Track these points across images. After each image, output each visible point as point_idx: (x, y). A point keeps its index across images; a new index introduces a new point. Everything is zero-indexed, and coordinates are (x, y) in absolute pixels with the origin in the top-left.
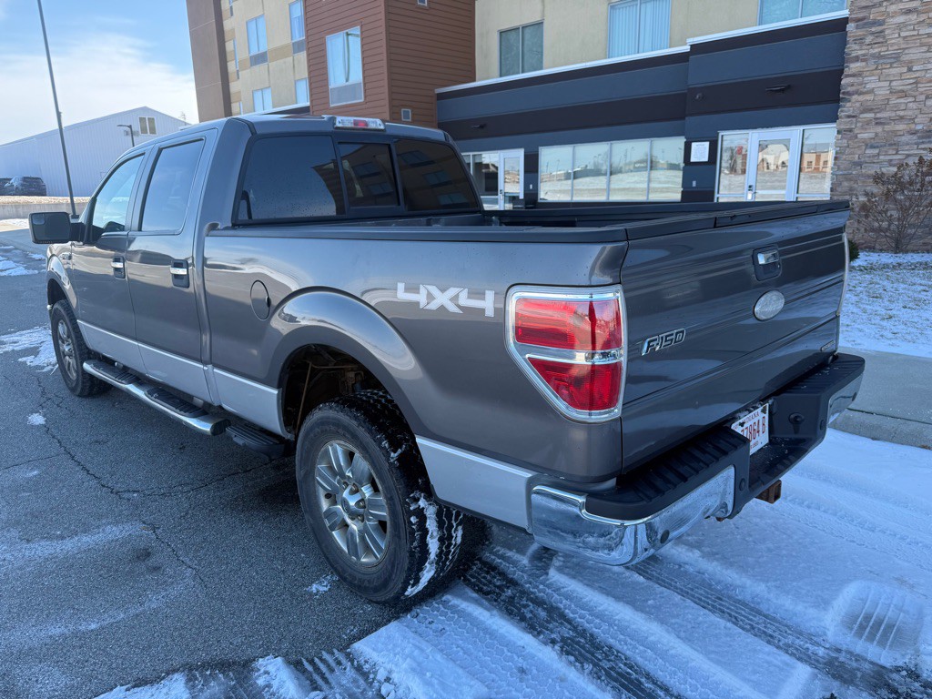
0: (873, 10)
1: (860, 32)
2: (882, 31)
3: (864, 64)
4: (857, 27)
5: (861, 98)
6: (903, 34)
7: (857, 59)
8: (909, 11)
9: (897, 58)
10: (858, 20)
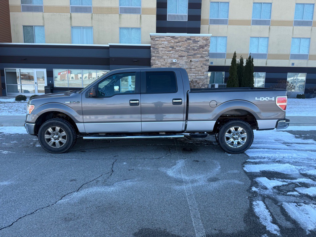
0: (156, 46)
1: (154, 50)
2: (158, 51)
3: (155, 58)
4: (153, 49)
5: (155, 65)
6: (163, 52)
7: (153, 56)
8: (163, 48)
9: (162, 58)
10: (153, 47)
